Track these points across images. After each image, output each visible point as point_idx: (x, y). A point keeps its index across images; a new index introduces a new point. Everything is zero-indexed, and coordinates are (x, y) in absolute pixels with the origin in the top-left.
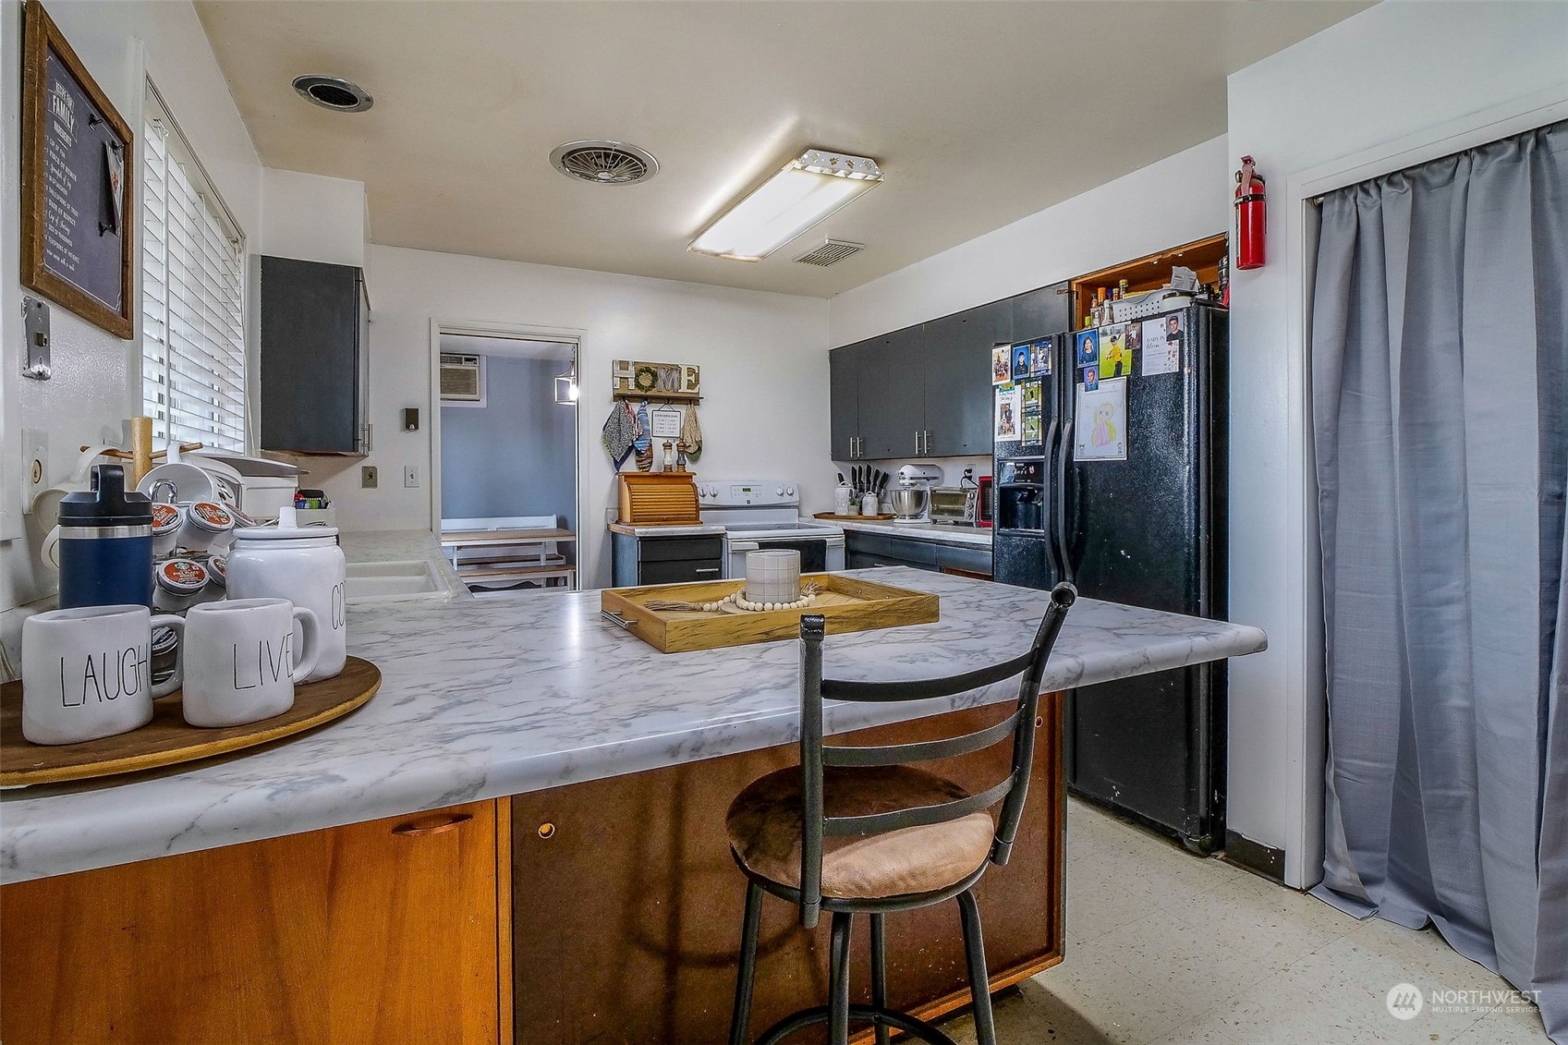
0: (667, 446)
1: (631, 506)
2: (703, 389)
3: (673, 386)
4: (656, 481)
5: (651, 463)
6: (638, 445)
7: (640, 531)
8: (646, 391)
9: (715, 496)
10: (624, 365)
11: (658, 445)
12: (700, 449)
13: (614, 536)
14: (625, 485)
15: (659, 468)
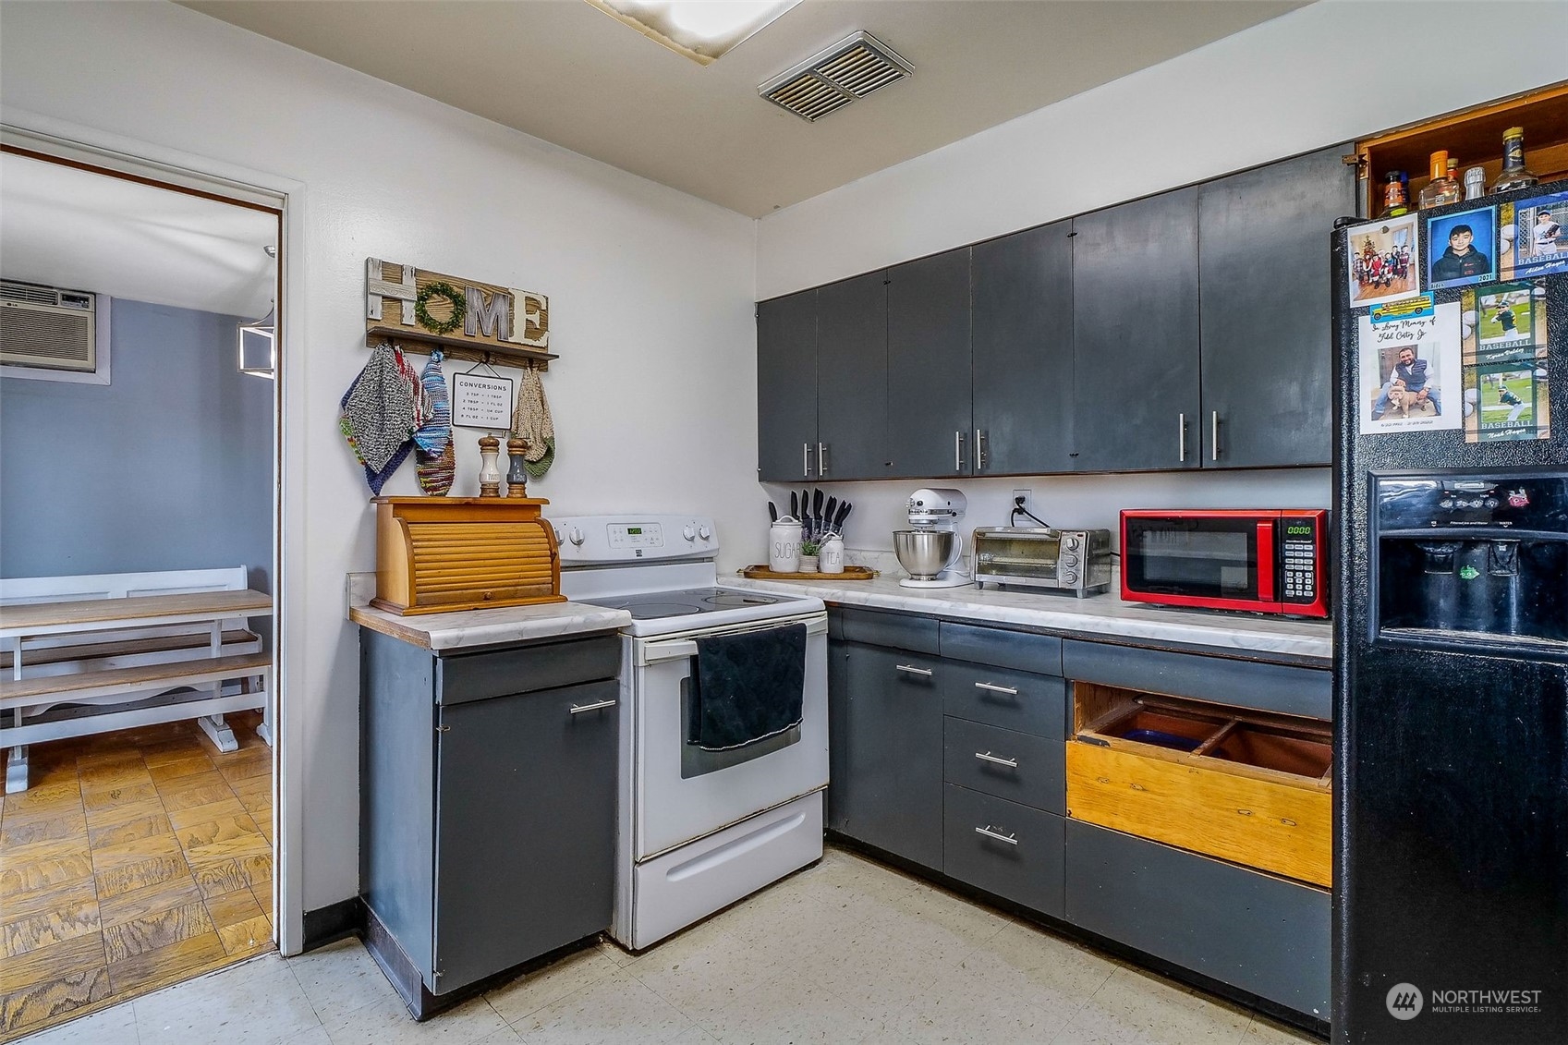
0: (488, 445)
1: (413, 569)
2: (554, 340)
3: (497, 328)
4: (465, 515)
5: (450, 479)
6: (424, 440)
7: (446, 631)
8: (441, 332)
9: (579, 543)
10: (392, 272)
11: (466, 446)
12: (549, 453)
13: (367, 637)
14: (395, 527)
15: (468, 487)
